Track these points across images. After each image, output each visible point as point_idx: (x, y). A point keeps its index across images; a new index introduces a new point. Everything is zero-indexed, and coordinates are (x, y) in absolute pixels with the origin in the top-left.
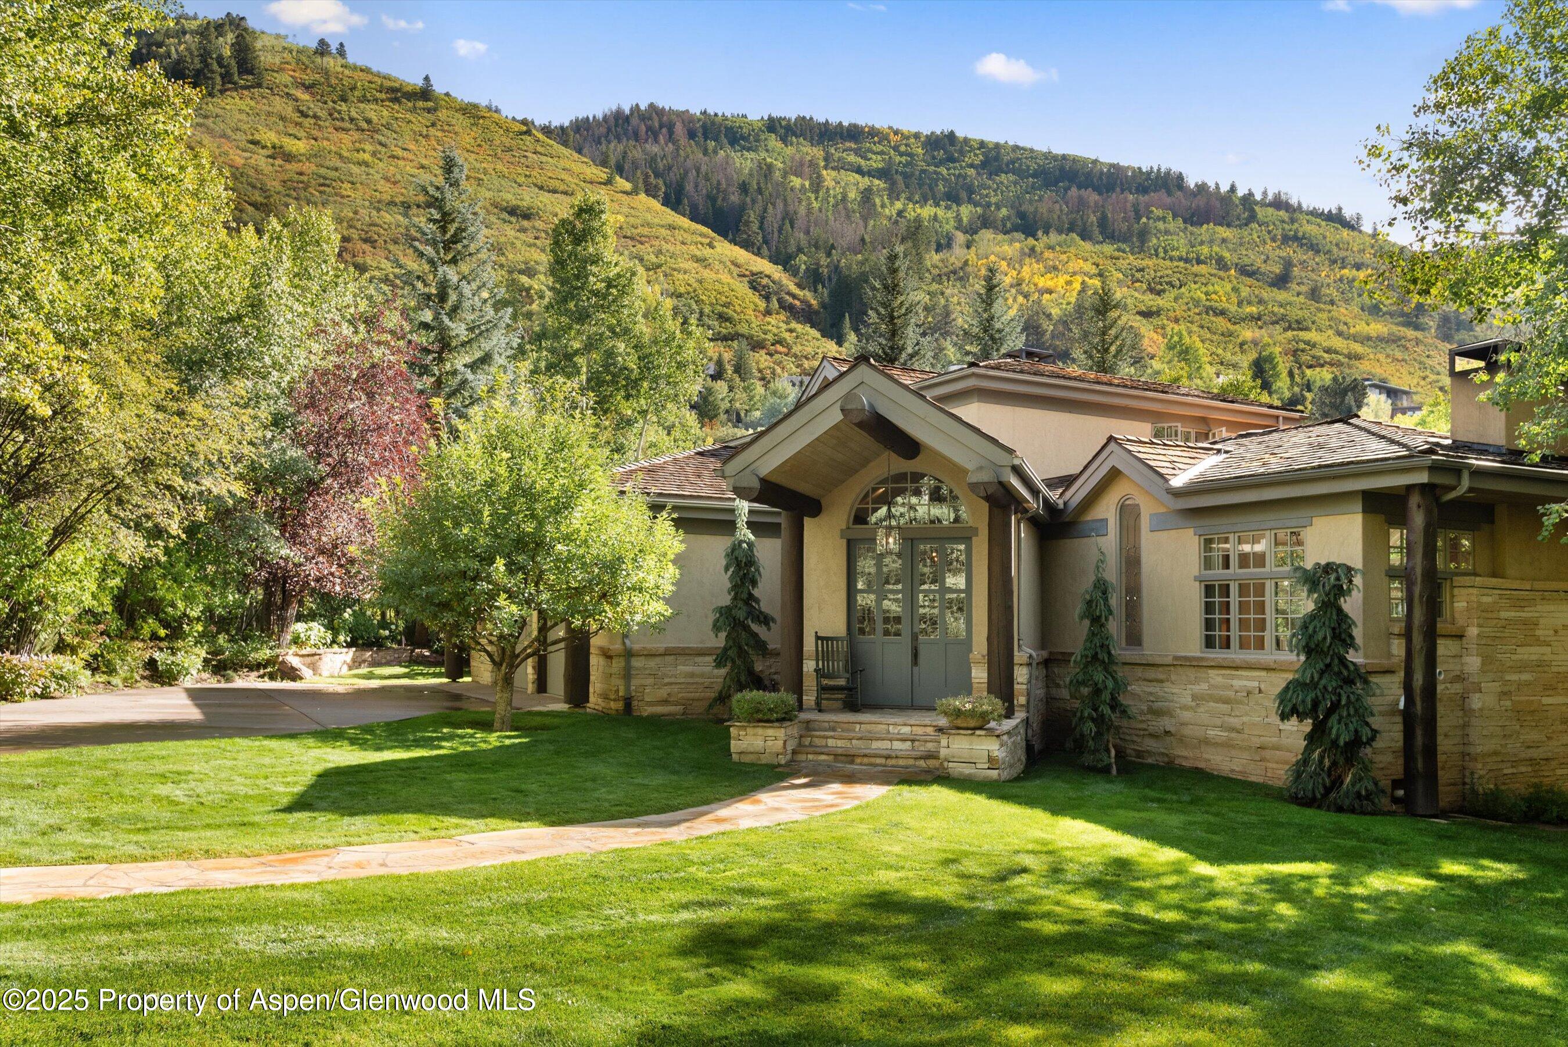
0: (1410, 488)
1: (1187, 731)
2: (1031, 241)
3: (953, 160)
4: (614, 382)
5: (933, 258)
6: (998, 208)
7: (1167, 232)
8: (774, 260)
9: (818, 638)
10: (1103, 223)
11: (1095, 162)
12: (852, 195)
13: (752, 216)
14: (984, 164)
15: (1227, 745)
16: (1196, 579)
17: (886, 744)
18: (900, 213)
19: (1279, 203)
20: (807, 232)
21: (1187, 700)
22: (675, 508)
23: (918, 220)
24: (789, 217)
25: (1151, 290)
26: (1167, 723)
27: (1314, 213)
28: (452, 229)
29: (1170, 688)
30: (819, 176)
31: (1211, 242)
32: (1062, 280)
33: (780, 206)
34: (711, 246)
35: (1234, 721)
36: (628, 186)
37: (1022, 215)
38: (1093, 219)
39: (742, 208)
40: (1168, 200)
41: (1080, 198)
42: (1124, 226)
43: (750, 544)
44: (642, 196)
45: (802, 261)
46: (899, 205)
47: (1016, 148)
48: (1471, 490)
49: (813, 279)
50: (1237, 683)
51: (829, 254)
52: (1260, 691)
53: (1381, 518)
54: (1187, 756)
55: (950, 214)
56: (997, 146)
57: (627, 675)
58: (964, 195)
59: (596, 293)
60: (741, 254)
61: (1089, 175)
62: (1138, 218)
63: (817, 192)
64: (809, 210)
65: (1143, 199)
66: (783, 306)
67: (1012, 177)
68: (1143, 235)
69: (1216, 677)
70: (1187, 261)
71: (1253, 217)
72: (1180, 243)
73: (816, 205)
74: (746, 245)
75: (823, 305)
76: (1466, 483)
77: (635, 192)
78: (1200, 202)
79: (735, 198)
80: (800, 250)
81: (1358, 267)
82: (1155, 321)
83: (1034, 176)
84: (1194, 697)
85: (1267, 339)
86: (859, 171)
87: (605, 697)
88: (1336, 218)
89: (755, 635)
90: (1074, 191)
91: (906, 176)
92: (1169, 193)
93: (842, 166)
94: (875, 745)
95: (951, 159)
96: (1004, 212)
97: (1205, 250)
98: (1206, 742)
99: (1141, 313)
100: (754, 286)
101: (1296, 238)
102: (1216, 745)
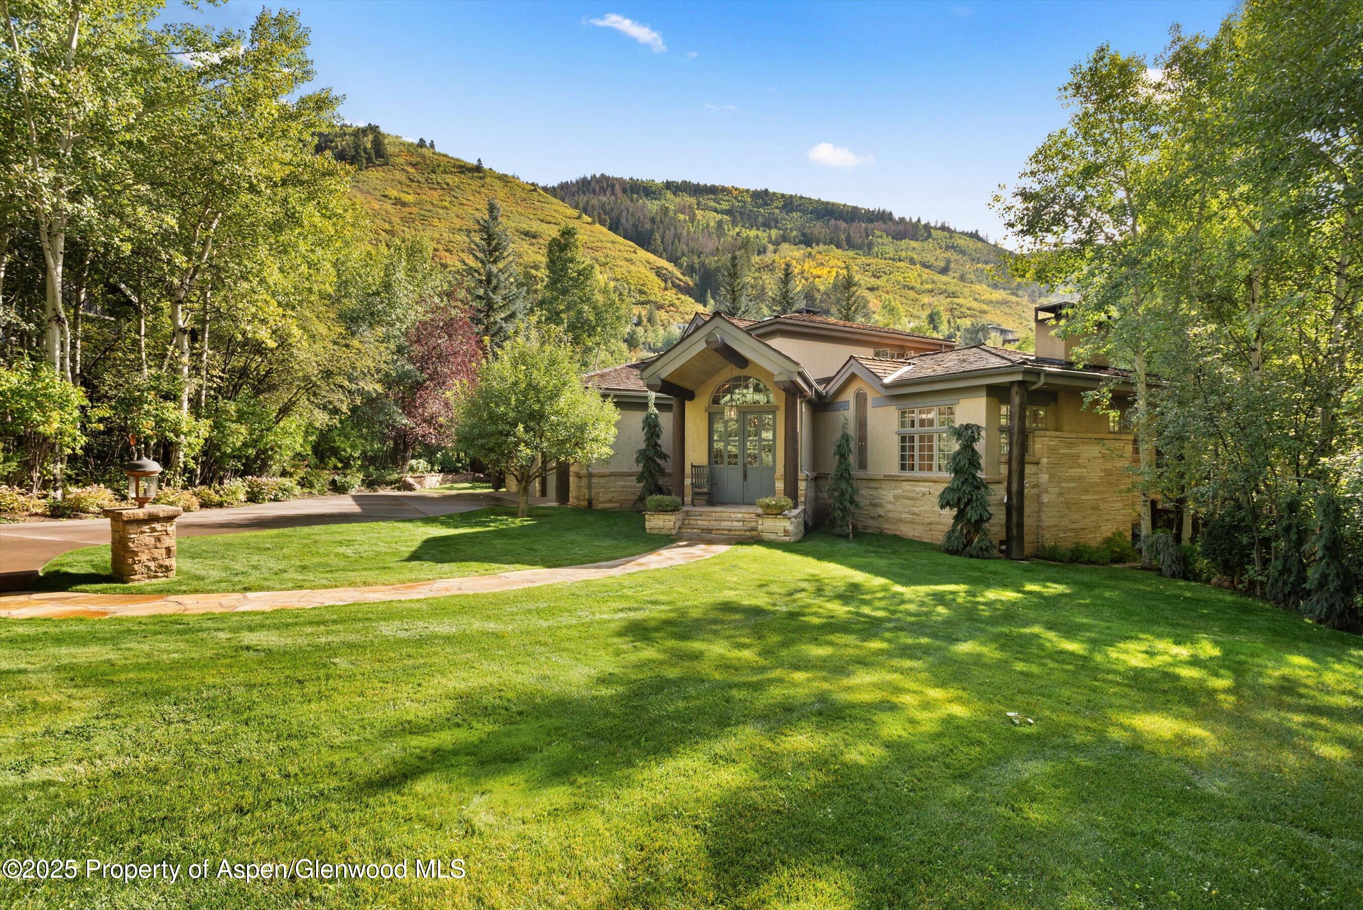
0: (1012, 383)
1: (890, 515)
2: (809, 249)
3: (767, 205)
4: (582, 327)
5: (756, 259)
6: (791, 230)
7: (883, 244)
8: (670, 260)
9: (693, 466)
10: (848, 239)
11: (845, 205)
12: (712, 224)
13: (657, 236)
14: (784, 207)
15: (912, 522)
16: (896, 433)
17: (729, 523)
18: (738, 234)
19: (944, 228)
20: (687, 245)
21: (891, 498)
22: (615, 396)
23: (748, 237)
24: (678, 237)
25: (874, 276)
26: (880, 511)
27: (963, 233)
28: (494, 243)
29: (881, 492)
30: (694, 214)
31: (907, 249)
32: (826, 270)
33: (673, 230)
34: (635, 252)
35: (916, 510)
36: (589, 220)
37: (804, 235)
38: (843, 237)
39: (652, 232)
40: (884, 226)
41: (836, 225)
42: (860, 241)
43: (656, 415)
44: (597, 225)
45: (684, 261)
46: (737, 230)
47: (801, 198)
48: (1045, 384)
49: (690, 270)
50: (917, 489)
51: (699, 257)
52: (930, 493)
53: (996, 399)
54: (890, 528)
55: (765, 235)
56: (791, 196)
57: (590, 487)
58: (773, 224)
59: (572, 279)
60: (651, 257)
61: (841, 212)
62: (867, 236)
63: (692, 222)
64: (689, 233)
65: (870, 226)
66: (674, 285)
67: (799, 214)
68: (870, 246)
69: (906, 486)
70: (893, 260)
71: (929, 236)
72: (890, 250)
73: (692, 230)
74: (654, 252)
75: (696, 285)
76: (1042, 380)
77: (593, 223)
78: (901, 227)
79: (648, 226)
80: (683, 254)
81: (986, 263)
82: (876, 293)
83: (811, 213)
84: (895, 497)
85: (936, 303)
86: (716, 211)
87: (578, 499)
88: (975, 236)
89: (659, 465)
90: (832, 222)
91: (741, 214)
92: (885, 223)
93: (707, 208)
94: (723, 524)
95: (766, 204)
96: (795, 233)
97: (903, 254)
98: (900, 521)
99: (869, 289)
100: (658, 275)
101: (953, 247)
102: (905, 522)
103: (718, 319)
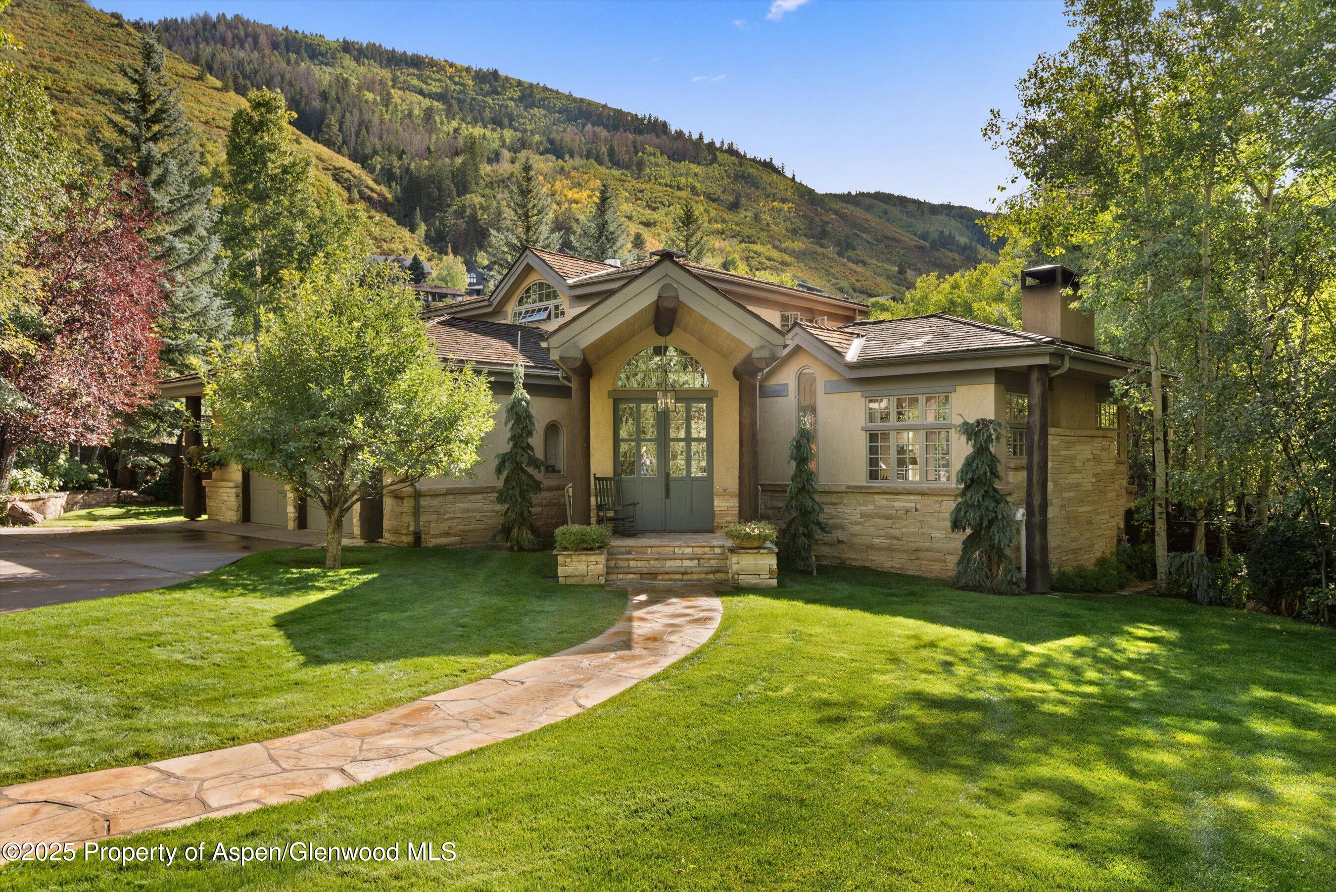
0: (1030, 368)
1: (856, 540)
2: (560, 162)
3: (497, 93)
5: (486, 169)
6: (533, 133)
7: (656, 165)
8: (354, 158)
9: (596, 479)
10: (611, 153)
11: (605, 106)
12: (416, 112)
13: (333, 120)
14: (521, 99)
15: (889, 549)
16: (862, 429)
17: (678, 563)
18: (456, 130)
19: (732, 151)
20: (381, 138)
21: (857, 517)
23: (471, 137)
24: (364, 125)
25: (649, 207)
26: (840, 535)
27: (754, 160)
29: (841, 509)
30: (389, 94)
31: (687, 174)
32: (585, 194)
33: (356, 113)
34: (297, 141)
35: (895, 532)
36: (218, 84)
37: (551, 142)
38: (604, 149)
39: (323, 115)
40: (657, 141)
41: (594, 133)
42: (626, 158)
44: (232, 94)
45: (377, 161)
46: (455, 124)
47: (545, 89)
49: (387, 176)
50: (897, 504)
51: (400, 158)
52: (916, 510)
54: (855, 558)
55: (495, 135)
56: (531, 85)
57: (417, 512)
58: (506, 121)
60: (325, 152)
61: (600, 116)
62: (636, 152)
63: (387, 106)
64: (382, 121)
65: (639, 138)
66: (363, 197)
67: (543, 112)
68: (640, 165)
69: (881, 500)
70: (671, 187)
71: (714, 160)
72: (666, 173)
73: (387, 117)
74: (329, 144)
75: (397, 199)
76: (1067, 365)
77: (225, 89)
78: (678, 145)
79: (316, 104)
80: (375, 152)
81: (783, 201)
82: (653, 230)
83: (559, 112)
84: (862, 515)
85: (729, 249)
86: (421, 92)
87: (396, 532)
88: (768, 166)
89: (531, 477)
90: (589, 127)
91: (460, 101)
92: (658, 136)
93: (406, 87)
94: (669, 564)
95: (496, 92)
96: (537, 138)
97: (683, 180)
98: (872, 547)
99: (642, 223)
100: (337, 179)
101: (743, 177)
102: (880, 549)
103: (667, 264)
